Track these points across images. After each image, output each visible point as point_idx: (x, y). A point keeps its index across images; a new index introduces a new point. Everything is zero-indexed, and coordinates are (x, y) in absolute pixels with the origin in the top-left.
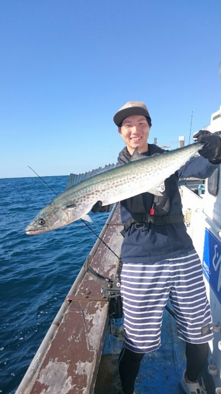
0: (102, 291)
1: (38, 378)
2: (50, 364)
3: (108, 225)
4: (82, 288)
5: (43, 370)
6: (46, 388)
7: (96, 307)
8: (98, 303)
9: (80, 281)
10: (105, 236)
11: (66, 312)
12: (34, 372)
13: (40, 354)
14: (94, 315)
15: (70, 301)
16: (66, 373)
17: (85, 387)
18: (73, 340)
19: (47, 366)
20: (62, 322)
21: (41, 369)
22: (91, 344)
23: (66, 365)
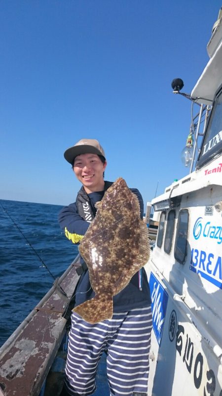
0: (64, 307)
1: (15, 345)
2: (23, 340)
3: (73, 266)
4: (48, 304)
5: (18, 342)
6: (21, 350)
7: (58, 316)
8: (60, 314)
9: (46, 300)
10: (69, 273)
11: (35, 316)
12: (11, 343)
13: (15, 335)
14: (56, 320)
15: (38, 310)
16: (34, 346)
17: (48, 353)
18: (40, 331)
19: (21, 341)
20: (32, 320)
21: (16, 341)
22: (53, 335)
23: (34, 342)
